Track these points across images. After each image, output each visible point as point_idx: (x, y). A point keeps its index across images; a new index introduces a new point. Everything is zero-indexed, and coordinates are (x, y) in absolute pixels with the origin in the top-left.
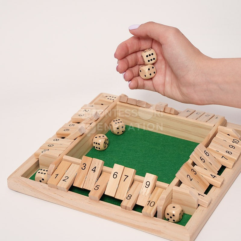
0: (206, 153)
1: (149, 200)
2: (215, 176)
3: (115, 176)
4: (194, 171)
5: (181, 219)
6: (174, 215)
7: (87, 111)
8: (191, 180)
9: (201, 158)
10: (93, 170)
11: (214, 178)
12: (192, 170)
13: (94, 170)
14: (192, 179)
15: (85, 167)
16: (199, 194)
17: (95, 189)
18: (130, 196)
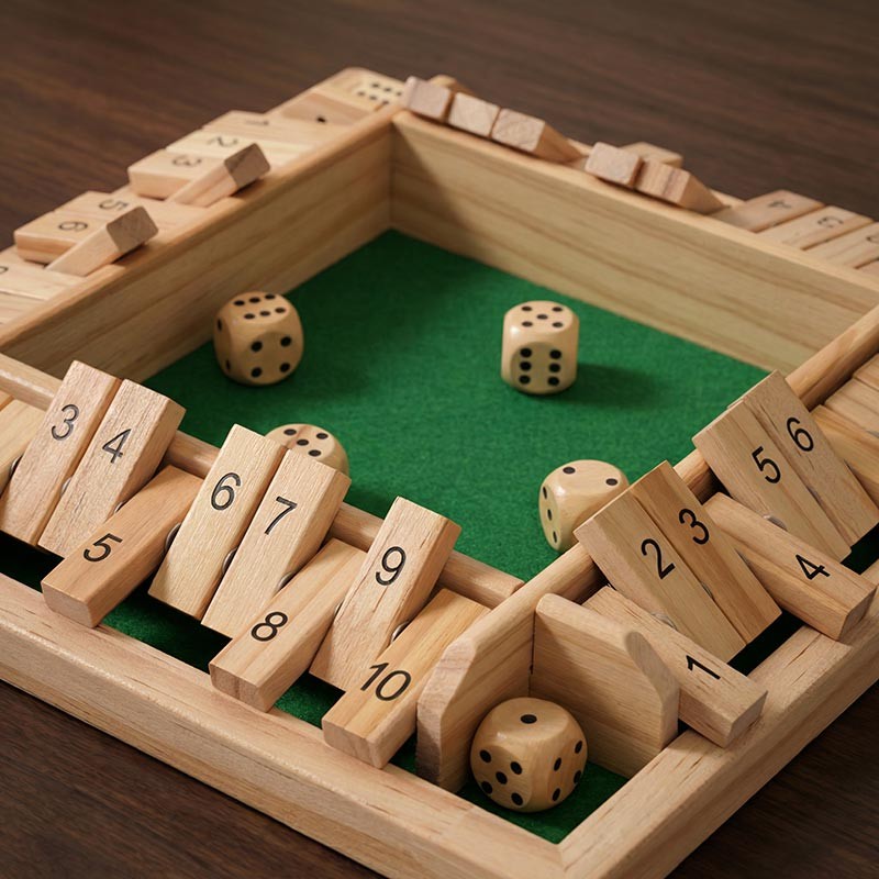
0: (799, 431)
1: (380, 662)
2: (820, 570)
3: (222, 498)
4: (695, 523)
5: (560, 799)
6: (516, 768)
7: (227, 146)
8: (662, 574)
9: (760, 458)
10: (111, 450)
11: (811, 577)
12: (686, 516)
13: (114, 446)
14: (671, 567)
15: (71, 427)
16: (691, 662)
17: (87, 552)
18: (276, 620)
